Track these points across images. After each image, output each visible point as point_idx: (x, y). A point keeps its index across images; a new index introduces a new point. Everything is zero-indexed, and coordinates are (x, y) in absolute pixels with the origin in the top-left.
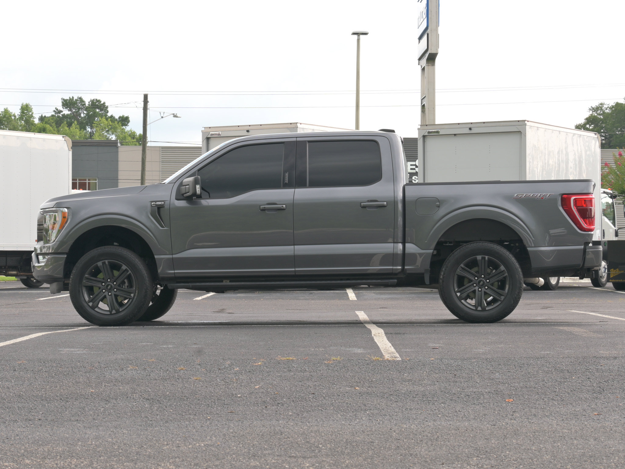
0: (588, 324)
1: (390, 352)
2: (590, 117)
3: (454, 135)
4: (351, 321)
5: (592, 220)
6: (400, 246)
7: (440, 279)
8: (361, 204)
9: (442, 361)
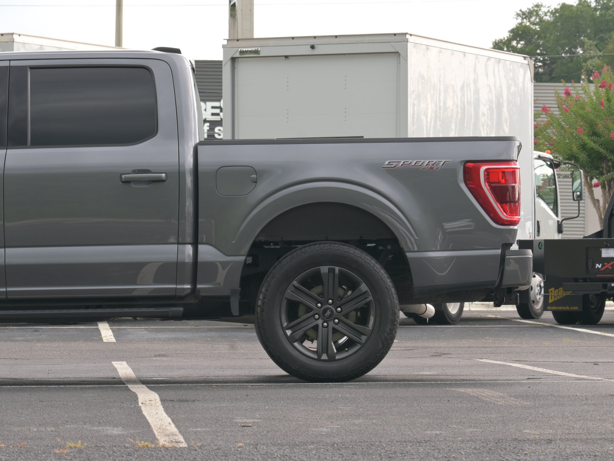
0: (508, 383)
1: (168, 432)
2: (517, 28)
3: (284, 58)
4: (104, 379)
5: (515, 206)
6: (189, 249)
7: (258, 306)
8: (121, 177)
9: (256, 448)
